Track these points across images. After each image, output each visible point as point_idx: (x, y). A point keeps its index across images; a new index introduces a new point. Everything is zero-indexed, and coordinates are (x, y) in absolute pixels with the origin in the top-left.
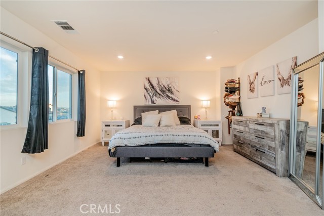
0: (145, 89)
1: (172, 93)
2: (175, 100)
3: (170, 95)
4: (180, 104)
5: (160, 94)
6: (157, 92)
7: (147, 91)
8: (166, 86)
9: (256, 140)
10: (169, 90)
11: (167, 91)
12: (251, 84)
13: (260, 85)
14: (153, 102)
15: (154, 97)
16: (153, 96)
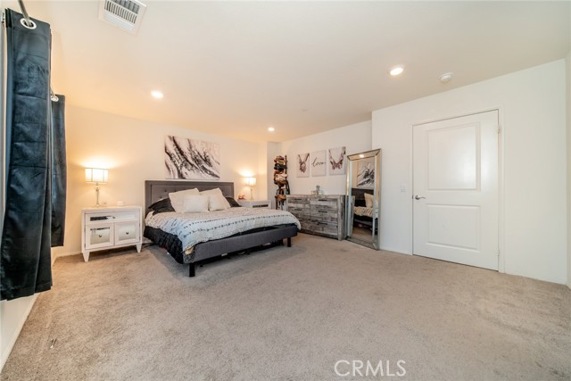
0: (168, 154)
1: (210, 165)
2: (213, 175)
3: (207, 167)
4: (221, 180)
5: (192, 165)
6: (187, 161)
7: (171, 158)
8: (202, 154)
9: (318, 215)
10: (206, 160)
11: (202, 161)
12: (301, 163)
13: (311, 166)
14: (181, 176)
15: (184, 168)
16: (181, 167)
